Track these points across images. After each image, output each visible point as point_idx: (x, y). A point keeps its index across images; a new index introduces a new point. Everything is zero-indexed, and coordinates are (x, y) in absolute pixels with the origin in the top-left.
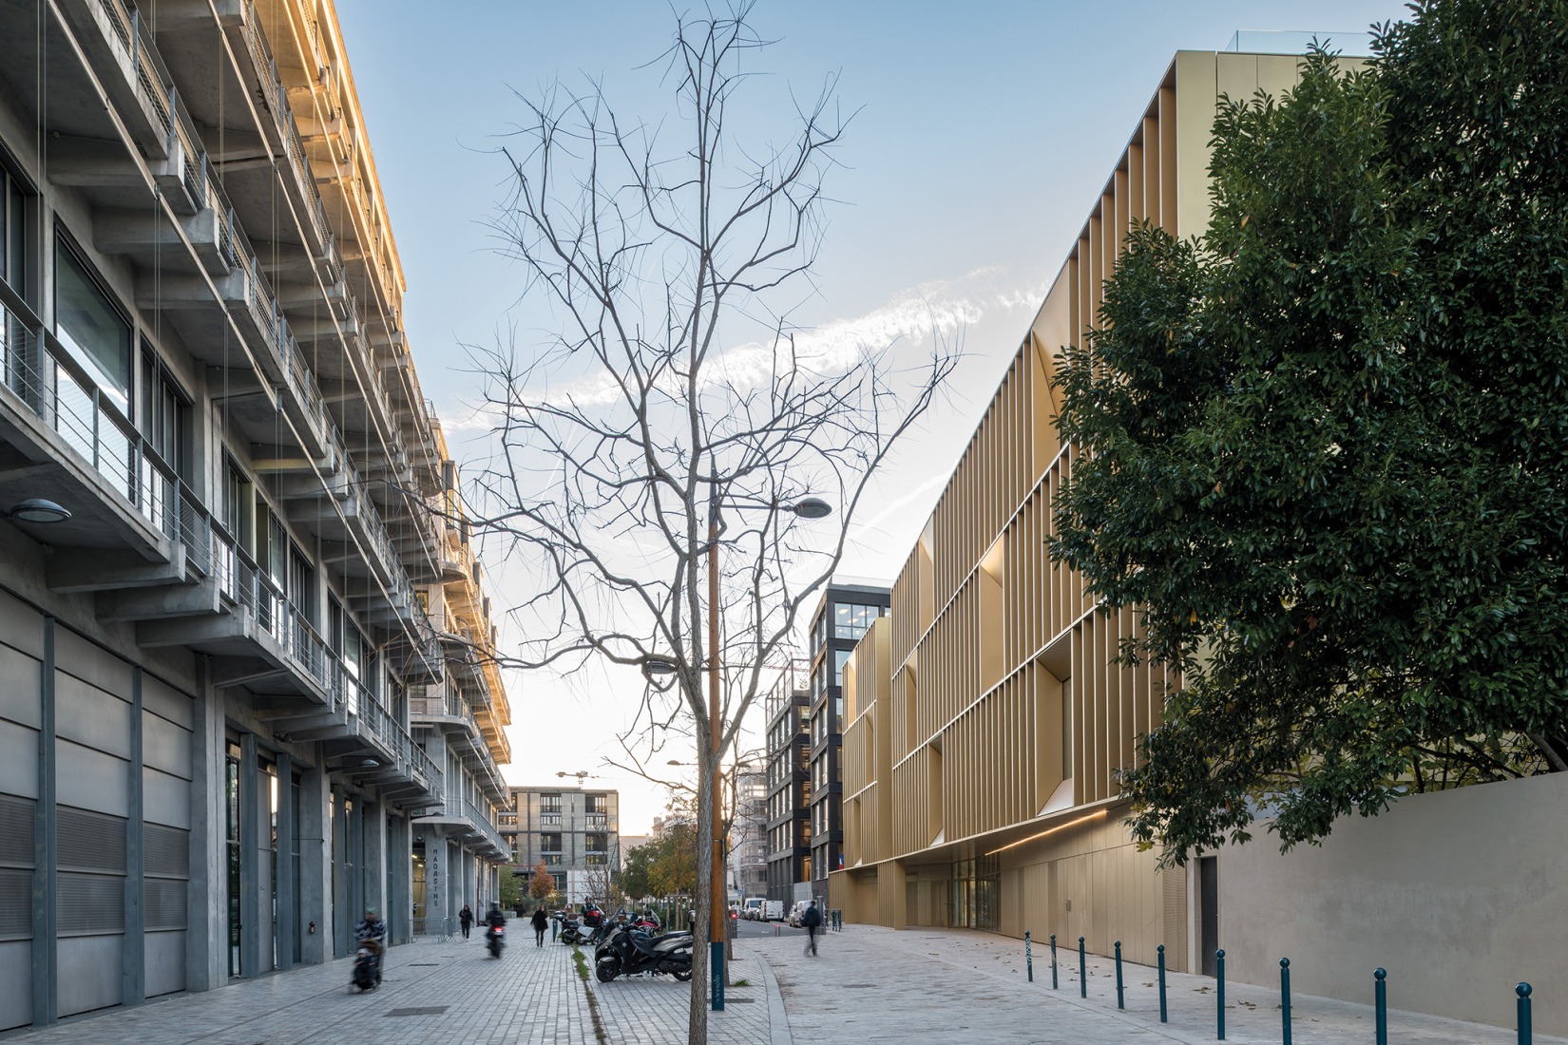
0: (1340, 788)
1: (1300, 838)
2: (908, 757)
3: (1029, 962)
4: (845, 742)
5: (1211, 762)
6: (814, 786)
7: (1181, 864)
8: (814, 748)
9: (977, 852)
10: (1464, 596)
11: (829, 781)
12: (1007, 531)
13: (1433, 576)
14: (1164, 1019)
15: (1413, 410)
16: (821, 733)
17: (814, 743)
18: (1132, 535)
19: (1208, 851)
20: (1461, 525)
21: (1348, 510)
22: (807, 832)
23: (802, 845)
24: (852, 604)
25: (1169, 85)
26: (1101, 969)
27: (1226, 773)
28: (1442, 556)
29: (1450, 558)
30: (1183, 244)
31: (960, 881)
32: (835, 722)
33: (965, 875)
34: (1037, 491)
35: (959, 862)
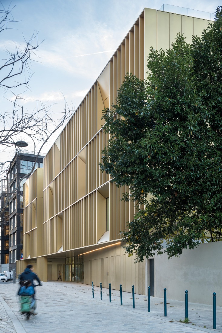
0: (183, 241)
1: (173, 255)
2: (49, 219)
3: (93, 292)
4: (24, 212)
5: (150, 231)
6: (10, 228)
7: (142, 261)
8: (11, 214)
9: (75, 255)
10: (215, 191)
11: (17, 226)
12: (87, 145)
13: (207, 185)
14: (134, 307)
15: (203, 139)
16: (14, 208)
17: (11, 211)
18: (125, 166)
19: (150, 257)
20: (214, 173)
21: (184, 166)
22: (7, 244)
23: (5, 250)
24: (27, 161)
25: (142, 16)
26: (116, 294)
27: (155, 234)
28: (209, 180)
29: (211, 181)
30: (142, 81)
31: (68, 264)
32: (20, 204)
33: (70, 263)
34: (98, 134)
35: (68, 258)
